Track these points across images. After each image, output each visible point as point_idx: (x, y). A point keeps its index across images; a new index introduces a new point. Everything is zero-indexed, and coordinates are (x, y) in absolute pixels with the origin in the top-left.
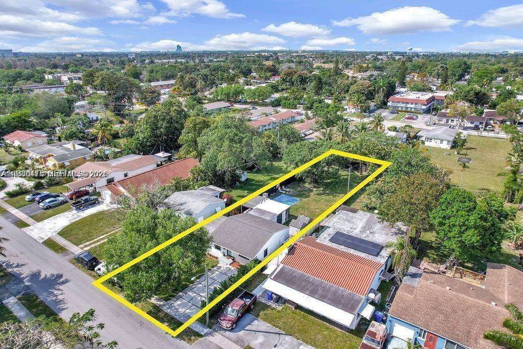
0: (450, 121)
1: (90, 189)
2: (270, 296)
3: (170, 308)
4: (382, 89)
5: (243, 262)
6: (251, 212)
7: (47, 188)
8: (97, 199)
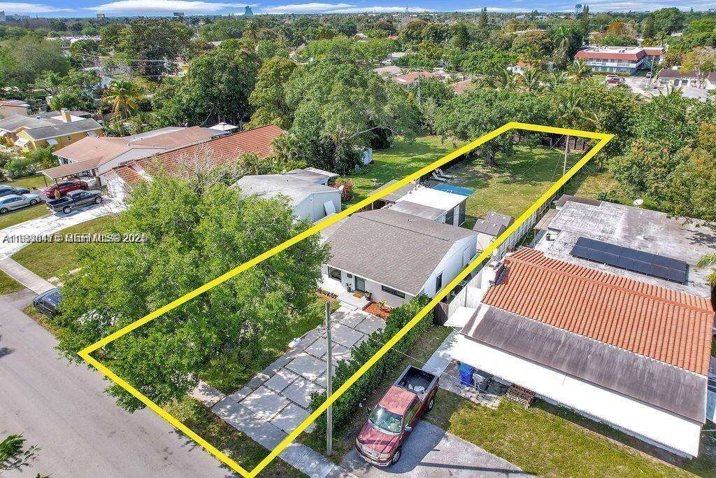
0: (681, 82)
1: (90, 182)
2: (467, 374)
3: (234, 410)
4: (563, 42)
5: (391, 303)
6: (394, 208)
7: (11, 182)
8: (97, 196)
